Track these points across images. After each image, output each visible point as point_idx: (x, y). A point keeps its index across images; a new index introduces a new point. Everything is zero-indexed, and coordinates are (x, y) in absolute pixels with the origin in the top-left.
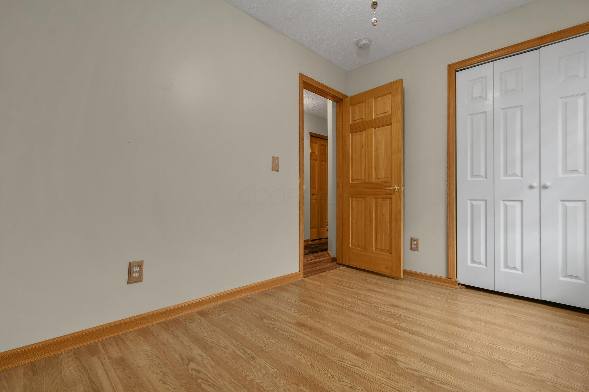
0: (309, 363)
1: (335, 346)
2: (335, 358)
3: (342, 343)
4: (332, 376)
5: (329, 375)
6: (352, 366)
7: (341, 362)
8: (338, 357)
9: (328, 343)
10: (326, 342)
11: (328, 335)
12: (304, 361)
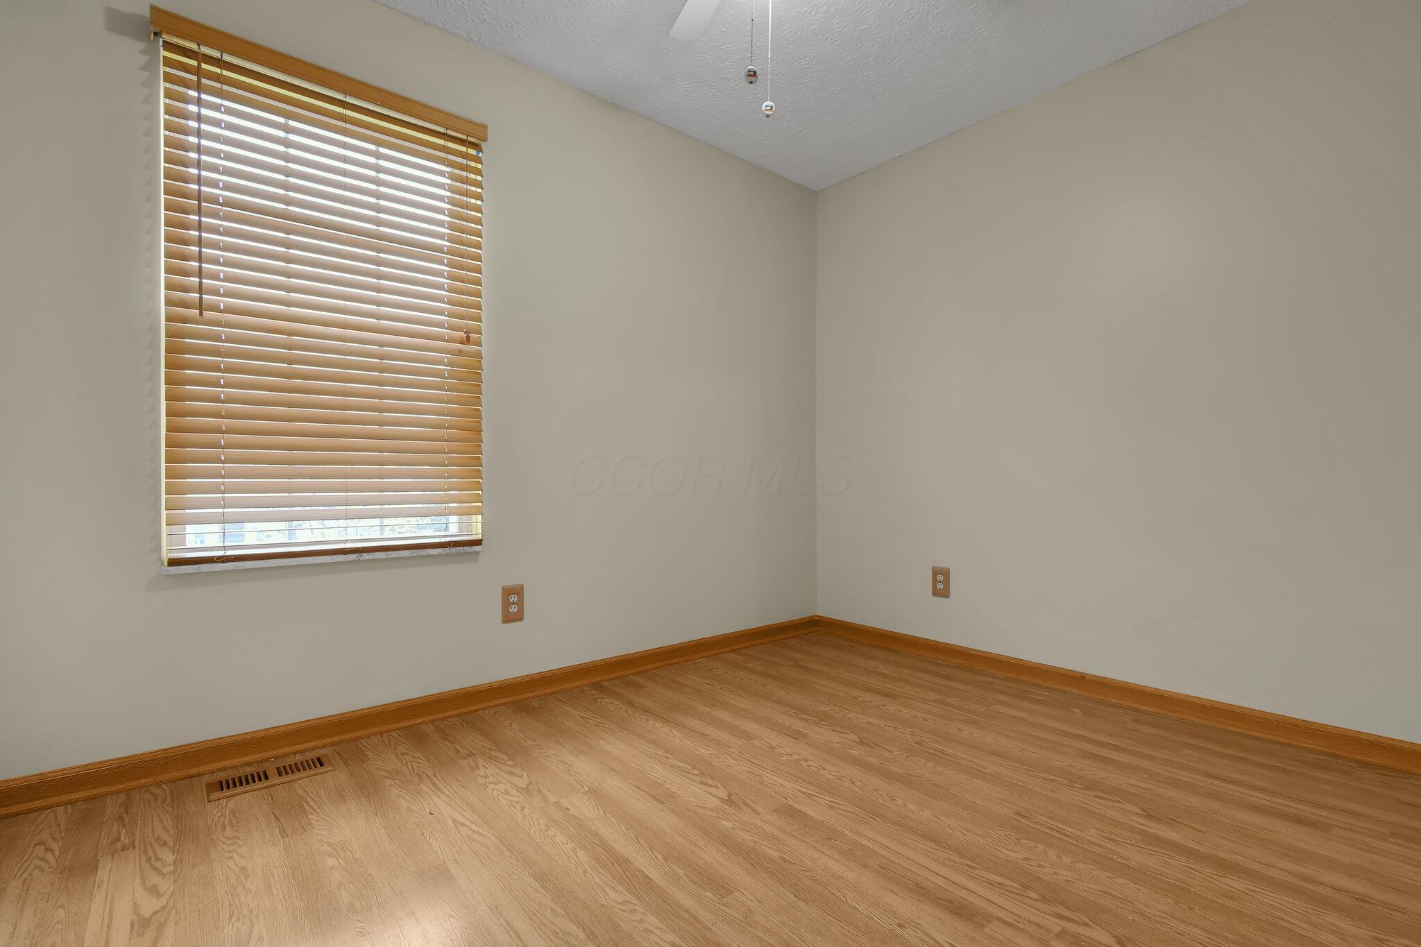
0: (899, 801)
1: (847, 832)
2: (847, 809)
3: (829, 838)
4: (853, 783)
5: (859, 784)
6: (816, 794)
7: (834, 800)
8: (840, 811)
9: (865, 842)
10: (870, 845)
11: (865, 866)
12: (910, 806)
